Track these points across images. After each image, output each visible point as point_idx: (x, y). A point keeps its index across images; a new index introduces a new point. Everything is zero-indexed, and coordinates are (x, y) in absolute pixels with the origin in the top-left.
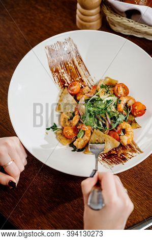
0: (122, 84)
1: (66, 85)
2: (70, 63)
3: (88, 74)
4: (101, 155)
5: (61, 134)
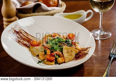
3: (35, 38)
4: (74, 60)
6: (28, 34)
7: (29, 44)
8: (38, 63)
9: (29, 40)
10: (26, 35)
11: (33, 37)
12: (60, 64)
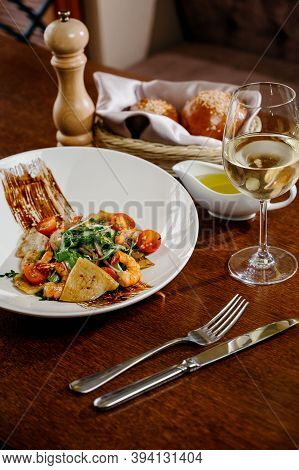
1: (33, 224)
2: (41, 196)
3: (70, 210)
4: (87, 302)
6: (60, 192)
7: (39, 221)
8: (2, 276)
10: (51, 195)
11: (67, 205)
12: (45, 299)
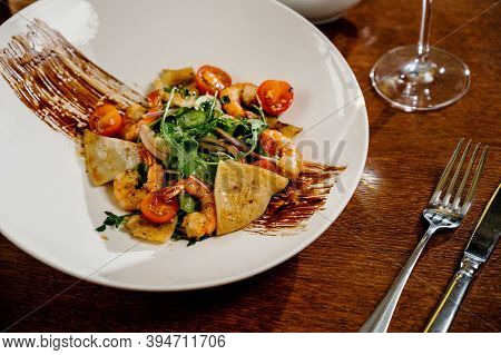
0: (206, 68)
1: (80, 125)
2: (64, 75)
3: (117, 84)
4: (259, 223)
5: (141, 223)
7: (85, 117)
8: (101, 229)
9: (88, 96)
10: (77, 70)
11: (108, 76)
12: (192, 241)
